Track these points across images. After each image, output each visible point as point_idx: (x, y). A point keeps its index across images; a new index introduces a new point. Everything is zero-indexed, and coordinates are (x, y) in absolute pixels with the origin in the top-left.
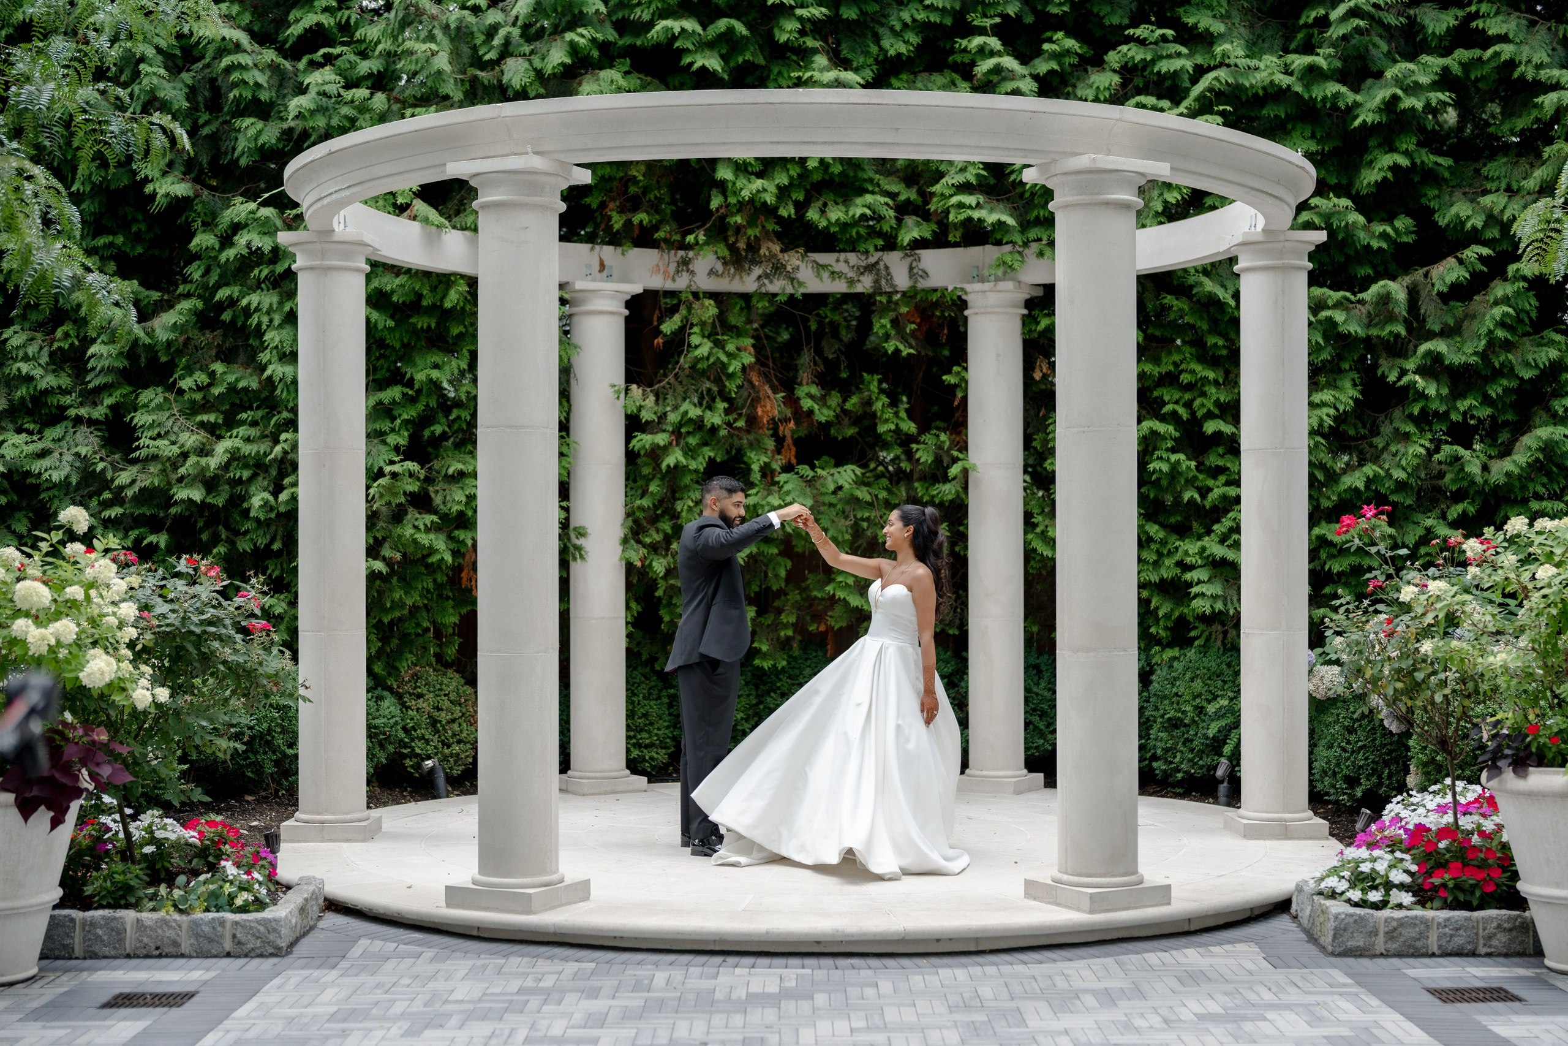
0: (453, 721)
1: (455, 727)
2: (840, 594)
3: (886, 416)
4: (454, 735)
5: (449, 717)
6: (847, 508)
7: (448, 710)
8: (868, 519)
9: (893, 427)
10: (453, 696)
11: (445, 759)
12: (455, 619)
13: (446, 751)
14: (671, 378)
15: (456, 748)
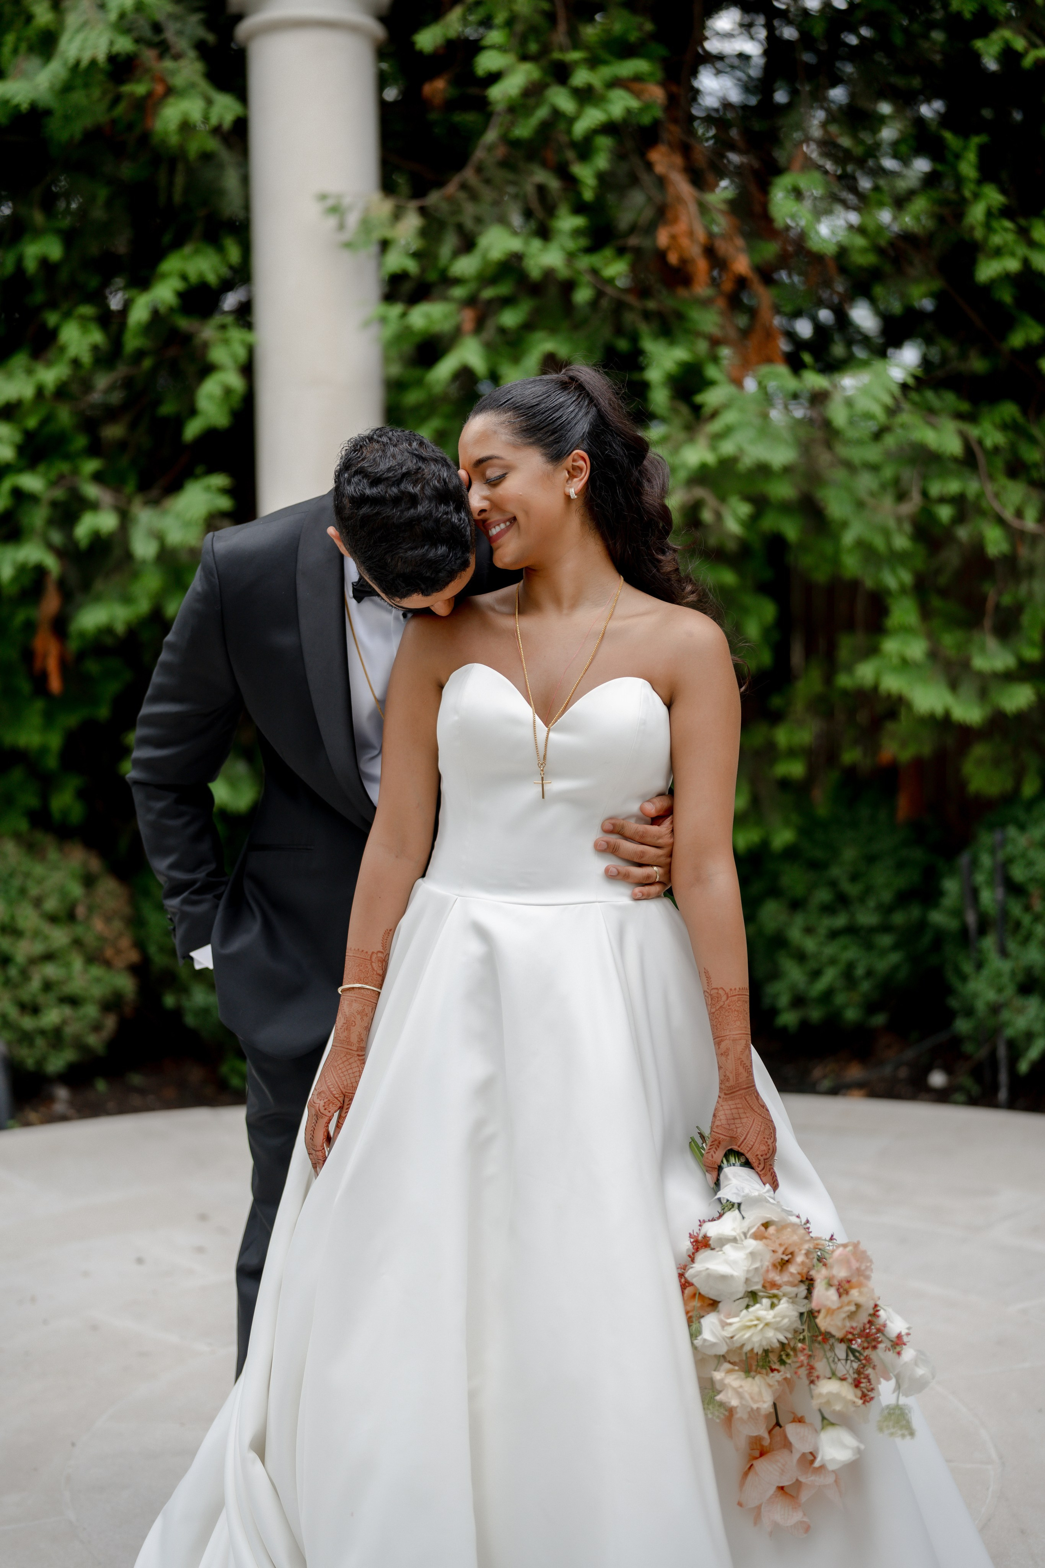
0: (49, 957)
1: (51, 971)
2: (892, 683)
3: (997, 240)
4: (47, 986)
5: (38, 948)
6: (908, 474)
7: (36, 934)
8: (959, 501)
9: (1012, 265)
10: (51, 904)
11: (26, 1038)
12: (55, 741)
13: (28, 1023)
14: (468, 174)
15: (52, 1016)
